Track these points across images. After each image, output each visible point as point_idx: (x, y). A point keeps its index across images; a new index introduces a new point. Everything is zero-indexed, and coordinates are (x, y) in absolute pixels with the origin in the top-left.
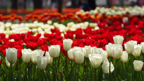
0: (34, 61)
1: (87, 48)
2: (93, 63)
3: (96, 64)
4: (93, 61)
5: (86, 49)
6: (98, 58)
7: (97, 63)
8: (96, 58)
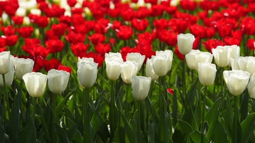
0: (127, 80)
1: (221, 51)
2: (232, 87)
3: (236, 88)
4: (232, 84)
5: (219, 52)
6: (240, 79)
7: (239, 88)
8: (238, 79)
